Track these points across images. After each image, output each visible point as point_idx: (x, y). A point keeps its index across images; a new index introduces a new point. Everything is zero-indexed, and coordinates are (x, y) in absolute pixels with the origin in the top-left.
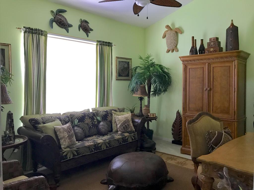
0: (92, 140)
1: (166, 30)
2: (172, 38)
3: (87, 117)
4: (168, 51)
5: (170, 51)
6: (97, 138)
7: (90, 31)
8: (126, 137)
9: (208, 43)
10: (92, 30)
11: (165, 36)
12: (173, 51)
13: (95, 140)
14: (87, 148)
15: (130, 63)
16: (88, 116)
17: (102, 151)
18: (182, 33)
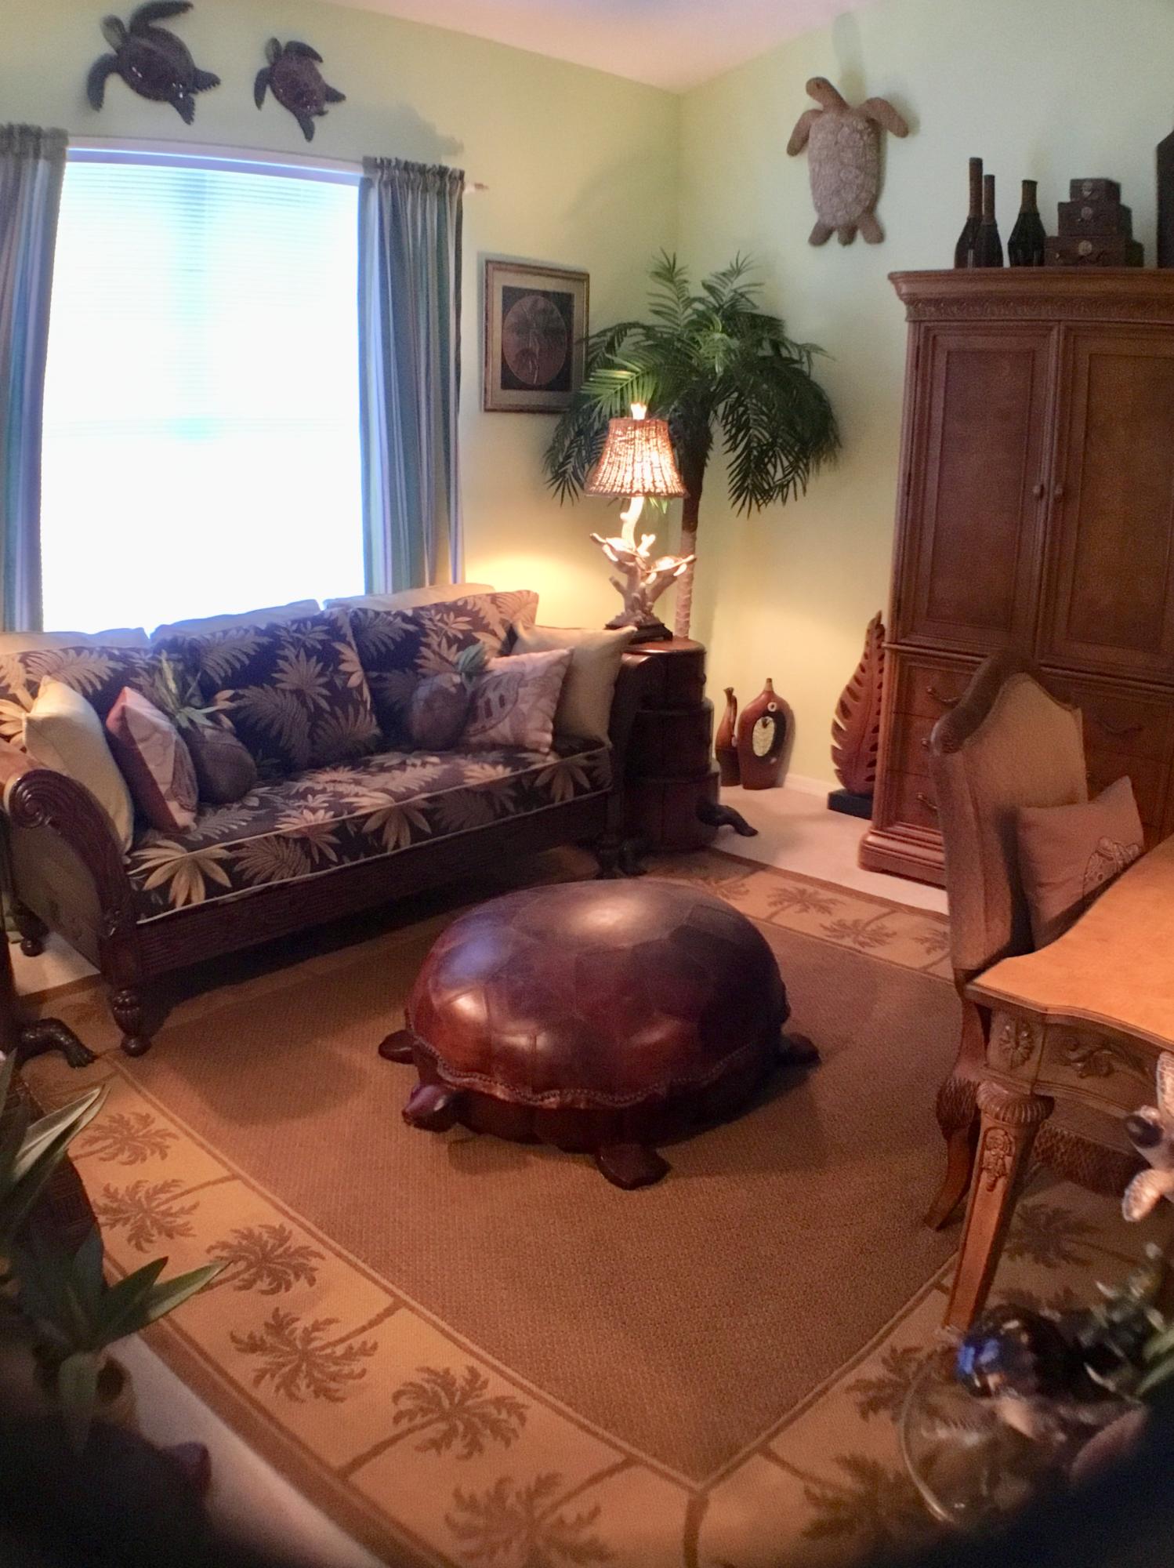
0: (324, 791)
1: (815, 105)
2: (848, 156)
3: (290, 652)
4: (820, 237)
5: (835, 237)
6: (358, 783)
7: (327, 107)
8: (538, 772)
9: (1061, 205)
10: (335, 97)
11: (805, 140)
12: (848, 238)
13: (342, 795)
14: (291, 845)
15: (577, 303)
16: (297, 643)
17: (387, 858)
18: (904, 130)
